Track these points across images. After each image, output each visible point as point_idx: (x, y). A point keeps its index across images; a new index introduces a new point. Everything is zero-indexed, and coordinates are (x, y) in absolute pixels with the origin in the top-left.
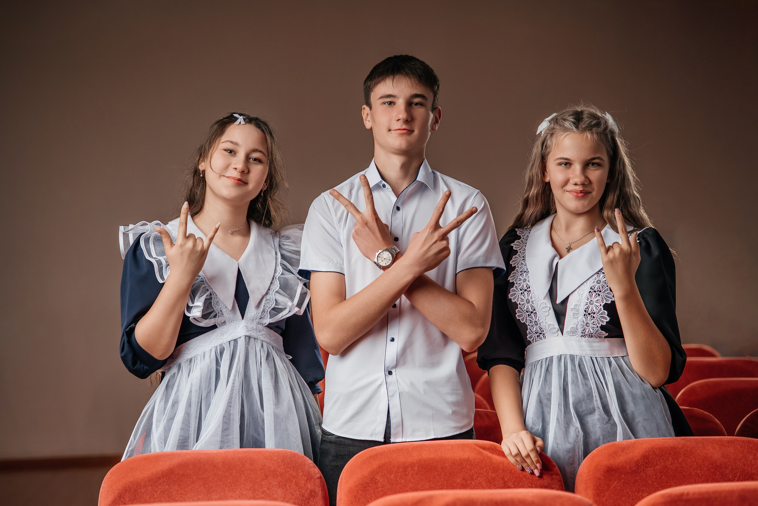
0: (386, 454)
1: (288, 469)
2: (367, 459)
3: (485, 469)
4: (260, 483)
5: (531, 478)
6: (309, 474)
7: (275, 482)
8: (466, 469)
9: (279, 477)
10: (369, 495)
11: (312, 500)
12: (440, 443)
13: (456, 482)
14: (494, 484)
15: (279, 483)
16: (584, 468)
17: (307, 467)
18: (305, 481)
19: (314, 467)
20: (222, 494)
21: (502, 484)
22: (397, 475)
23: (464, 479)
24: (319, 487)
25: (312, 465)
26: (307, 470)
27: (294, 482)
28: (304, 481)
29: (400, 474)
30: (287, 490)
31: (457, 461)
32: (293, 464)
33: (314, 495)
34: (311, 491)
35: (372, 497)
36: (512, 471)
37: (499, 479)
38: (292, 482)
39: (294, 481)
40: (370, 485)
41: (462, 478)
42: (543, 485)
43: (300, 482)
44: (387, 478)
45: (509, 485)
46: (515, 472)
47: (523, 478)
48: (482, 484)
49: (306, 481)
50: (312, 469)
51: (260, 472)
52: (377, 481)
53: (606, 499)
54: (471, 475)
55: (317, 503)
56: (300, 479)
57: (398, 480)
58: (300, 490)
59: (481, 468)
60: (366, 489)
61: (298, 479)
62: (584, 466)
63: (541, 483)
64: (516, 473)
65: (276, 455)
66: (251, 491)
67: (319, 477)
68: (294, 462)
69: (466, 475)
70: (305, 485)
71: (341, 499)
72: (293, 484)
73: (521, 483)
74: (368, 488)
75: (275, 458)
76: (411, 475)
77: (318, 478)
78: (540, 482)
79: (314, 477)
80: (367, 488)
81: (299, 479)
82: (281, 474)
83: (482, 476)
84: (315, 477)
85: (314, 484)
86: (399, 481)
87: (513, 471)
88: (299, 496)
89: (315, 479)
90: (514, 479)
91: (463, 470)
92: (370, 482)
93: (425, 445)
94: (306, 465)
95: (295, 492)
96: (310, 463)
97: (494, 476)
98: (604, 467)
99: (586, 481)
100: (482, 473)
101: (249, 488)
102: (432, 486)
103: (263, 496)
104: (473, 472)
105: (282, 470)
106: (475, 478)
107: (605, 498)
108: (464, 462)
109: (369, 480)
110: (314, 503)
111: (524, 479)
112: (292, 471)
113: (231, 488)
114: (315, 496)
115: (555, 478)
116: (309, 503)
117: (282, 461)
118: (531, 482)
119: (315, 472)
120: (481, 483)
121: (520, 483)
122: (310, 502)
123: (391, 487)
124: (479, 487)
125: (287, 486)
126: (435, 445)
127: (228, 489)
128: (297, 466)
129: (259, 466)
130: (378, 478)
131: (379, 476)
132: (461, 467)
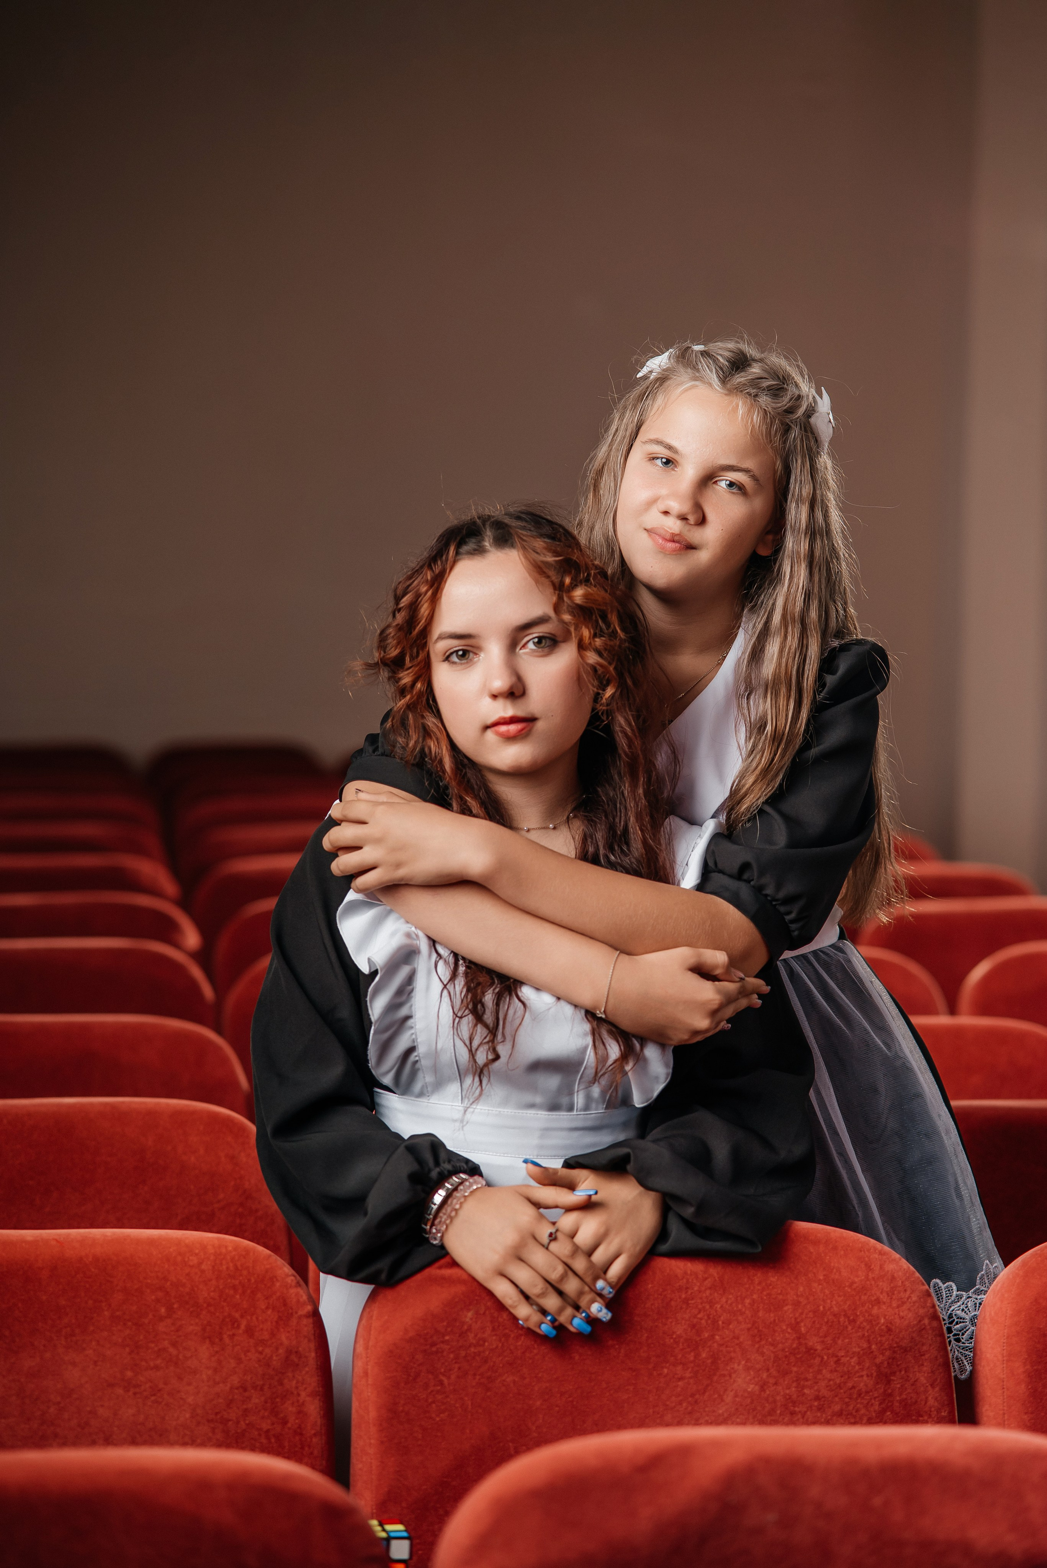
1: (227, 1291)
3: (747, 1301)
4: (151, 1327)
5: (868, 1327)
6: (285, 1305)
7: (192, 1325)
8: (699, 1301)
9: (204, 1312)
10: (443, 1363)
11: (290, 1375)
13: (674, 1333)
14: (770, 1340)
15: (204, 1330)
18: (274, 1324)
19: (296, 1287)
20: (48, 1355)
21: (793, 1340)
23: (693, 1326)
24: (309, 1341)
25: (292, 1280)
26: (278, 1294)
27: (243, 1327)
28: (269, 1323)
30: (223, 1349)
31: (676, 1276)
32: (241, 1278)
33: (296, 1360)
34: (289, 1352)
35: (450, 1370)
36: (818, 1306)
37: (784, 1327)
38: (238, 1327)
39: (244, 1323)
40: (447, 1338)
41: (688, 1322)
42: (898, 1347)
43: (261, 1326)
44: (492, 1322)
45: (811, 1344)
46: (827, 1308)
47: (847, 1327)
48: (741, 1340)
49: (277, 1322)
50: (293, 1291)
51: (153, 1297)
52: (466, 1327)
54: (711, 1316)
55: (303, 1384)
56: (260, 1318)
58: (260, 1349)
59: (739, 1298)
60: (434, 1349)
61: (254, 1318)
63: (893, 1340)
64: (828, 1313)
66: (127, 1349)
67: (308, 1312)
68: (245, 1272)
69: (699, 1316)
70: (273, 1335)
72: (241, 1331)
73: (843, 1341)
74: (442, 1345)
75: (194, 1260)
77: (307, 1316)
78: (891, 1337)
80: (438, 1346)
81: (257, 1318)
82: (209, 1305)
83: (740, 1318)
84: (300, 1313)
87: (821, 1308)
88: (257, 1365)
89: (300, 1317)
90: (825, 1328)
91: (693, 1302)
92: (446, 1330)
94: (277, 1280)
95: (245, 1355)
97: (772, 1319)
99: (1008, 1337)
100: (740, 1310)
101: (120, 1340)
103: (159, 1362)
104: (718, 1309)
105: (212, 1294)
106: (723, 1323)
108: (695, 1281)
109: (445, 1324)
110: (294, 1382)
111: (850, 1328)
112: (238, 1297)
113: (74, 1339)
114: (298, 1365)
115: (928, 1327)
116: (281, 1384)
117: (213, 1267)
118: (869, 1336)
119: (301, 1300)
120: (738, 1338)
121: (839, 1338)
122: (286, 1381)
123: (500, 1345)
124: (732, 1349)
125: (225, 1336)
127: (63, 1342)
128: (253, 1280)
129: (149, 1281)
130: (468, 1320)
131: (470, 1314)
132: (686, 1292)
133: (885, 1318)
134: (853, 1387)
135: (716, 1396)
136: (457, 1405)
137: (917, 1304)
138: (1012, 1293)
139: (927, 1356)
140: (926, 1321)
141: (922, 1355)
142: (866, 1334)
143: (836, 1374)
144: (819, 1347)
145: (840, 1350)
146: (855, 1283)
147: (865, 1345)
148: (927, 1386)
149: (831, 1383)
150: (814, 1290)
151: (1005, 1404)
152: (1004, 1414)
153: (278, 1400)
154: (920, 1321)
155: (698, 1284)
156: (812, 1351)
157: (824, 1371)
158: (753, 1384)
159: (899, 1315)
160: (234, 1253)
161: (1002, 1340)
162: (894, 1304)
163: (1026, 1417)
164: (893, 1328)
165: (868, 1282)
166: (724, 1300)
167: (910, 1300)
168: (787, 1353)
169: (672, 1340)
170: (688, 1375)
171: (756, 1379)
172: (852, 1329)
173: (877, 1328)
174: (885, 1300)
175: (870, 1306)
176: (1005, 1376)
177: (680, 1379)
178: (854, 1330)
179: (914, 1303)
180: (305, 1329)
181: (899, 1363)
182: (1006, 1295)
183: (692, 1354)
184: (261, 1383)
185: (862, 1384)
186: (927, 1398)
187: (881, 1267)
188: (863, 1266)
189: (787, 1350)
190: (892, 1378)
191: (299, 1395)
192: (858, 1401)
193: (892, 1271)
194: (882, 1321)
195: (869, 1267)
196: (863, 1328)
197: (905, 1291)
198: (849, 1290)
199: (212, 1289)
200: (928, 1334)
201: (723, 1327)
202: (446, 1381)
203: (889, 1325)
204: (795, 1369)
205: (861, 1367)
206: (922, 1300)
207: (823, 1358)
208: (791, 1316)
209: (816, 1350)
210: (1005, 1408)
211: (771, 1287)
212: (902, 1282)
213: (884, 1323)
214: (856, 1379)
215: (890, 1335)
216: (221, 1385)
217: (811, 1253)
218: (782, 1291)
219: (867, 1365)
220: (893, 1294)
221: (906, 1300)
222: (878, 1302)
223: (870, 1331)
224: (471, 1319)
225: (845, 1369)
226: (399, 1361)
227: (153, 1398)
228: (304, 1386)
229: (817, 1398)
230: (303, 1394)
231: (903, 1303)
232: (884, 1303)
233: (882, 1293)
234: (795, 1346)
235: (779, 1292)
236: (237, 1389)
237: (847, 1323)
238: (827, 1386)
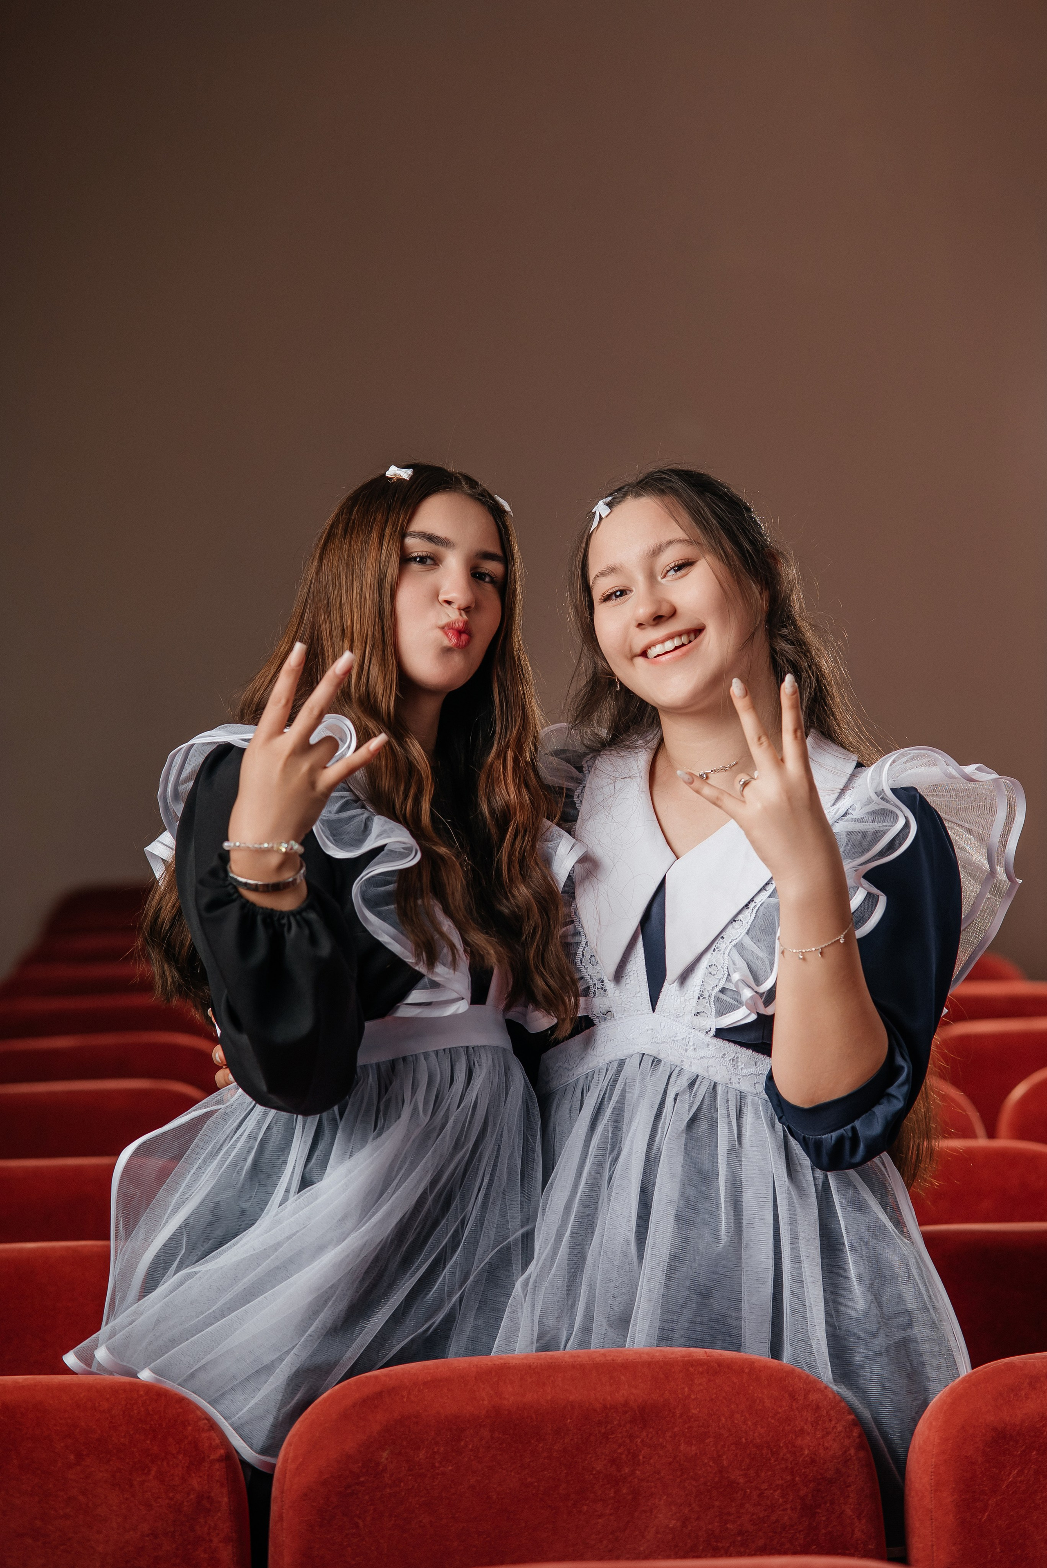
0: (405, 1393)
1: (137, 1436)
2: (354, 1405)
3: (668, 1434)
4: (60, 1475)
5: (791, 1459)
7: (101, 1472)
8: (620, 1436)
9: (114, 1458)
10: (358, 1505)
11: (202, 1520)
12: (550, 1361)
13: (593, 1468)
14: (691, 1474)
15: (114, 1476)
16: (930, 1430)
17: (190, 1428)
18: (185, 1468)
19: (209, 1430)
21: (715, 1473)
22: (436, 1450)
23: (613, 1462)
25: (205, 1424)
26: (190, 1438)
27: (153, 1473)
28: (180, 1468)
29: (442, 1449)
30: (133, 1496)
32: (152, 1423)
33: (209, 1505)
34: (200, 1497)
35: (365, 1512)
36: (741, 1438)
37: (706, 1461)
38: (149, 1473)
39: (154, 1467)
40: (362, 1479)
41: (607, 1458)
42: (822, 1478)
43: (172, 1472)
45: (733, 1477)
46: (749, 1440)
47: (769, 1459)
48: (662, 1474)
49: (188, 1467)
50: (204, 1435)
51: (62, 1444)
52: (381, 1468)
53: (989, 1515)
54: (631, 1451)
56: (171, 1463)
57: (437, 1465)
58: (171, 1495)
60: (349, 1491)
61: (165, 1463)
62: (931, 1423)
63: (817, 1471)
64: (751, 1445)
65: (108, 1396)
66: (36, 1498)
69: (619, 1451)
70: (184, 1480)
71: (281, 1518)
72: (151, 1477)
73: (766, 1473)
74: (357, 1487)
76: (471, 1450)
77: (220, 1460)
78: (815, 1469)
79: (209, 1457)
80: (353, 1488)
81: (168, 1463)
82: (119, 1450)
83: (661, 1452)
84: (213, 1457)
85: (208, 1475)
86: (439, 1467)
87: (744, 1440)
88: (167, 1512)
89: (212, 1461)
90: (747, 1461)
91: (612, 1436)
92: (361, 1470)
93: (509, 1368)
94: (189, 1424)
95: (155, 1501)
96: (199, 1419)
97: (693, 1453)
98: (984, 1431)
99: (935, 1466)
100: (661, 1444)
101: (29, 1489)
102: (529, 1480)
103: (68, 1510)
104: (638, 1443)
105: (122, 1440)
106: (644, 1458)
107: (986, 1514)
110: (206, 1528)
111: (773, 1459)
112: (148, 1442)
114: (210, 1510)
116: (193, 1530)
118: (792, 1468)
120: (659, 1473)
121: (761, 1471)
122: (197, 1527)
123: (417, 1485)
124: (652, 1484)
125: (135, 1483)
126: (537, 1367)
128: (164, 1425)
129: (58, 1428)
130: (383, 1460)
131: (385, 1455)
132: (606, 1427)
133: (809, 1449)
134: (777, 1521)
135: (637, 1533)
136: (373, 1548)
137: (843, 1434)
138: (940, 1420)
139: (853, 1487)
140: (852, 1451)
141: (847, 1487)
142: (790, 1466)
143: (759, 1507)
144: (742, 1481)
145: (764, 1482)
146: (779, 1413)
147: (789, 1478)
148: (853, 1519)
149: (754, 1517)
150: (736, 1422)
151: (934, 1535)
152: (933, 1546)
153: (189, 1547)
154: (845, 1452)
155: (618, 1418)
156: (735, 1485)
157: (747, 1505)
158: (674, 1520)
159: (823, 1445)
160: (145, 1398)
161: (930, 1470)
162: (819, 1435)
163: (953, 1548)
164: (818, 1459)
165: (792, 1413)
166: (644, 1434)
167: (835, 1430)
168: (709, 1488)
169: (591, 1476)
170: (608, 1512)
171: (678, 1515)
172: (775, 1461)
173: (801, 1459)
174: (809, 1430)
175: (794, 1437)
176: (933, 1506)
177: (600, 1516)
178: (777, 1463)
179: (840, 1432)
180: (218, 1473)
181: (824, 1495)
182: (934, 1423)
183: (612, 1490)
184: (173, 1529)
185: (786, 1518)
186: (853, 1530)
187: (806, 1397)
188: (787, 1396)
189: (709, 1484)
190: (818, 1510)
191: (211, 1541)
192: (783, 1535)
193: (816, 1400)
194: (806, 1452)
195: (793, 1397)
196: (787, 1460)
197: (830, 1420)
198: (773, 1421)
199: (123, 1434)
200: (854, 1464)
201: (644, 1462)
202: (361, 1523)
203: (813, 1456)
204: (717, 1503)
205: (785, 1500)
206: (848, 1430)
207: (745, 1492)
208: (712, 1449)
209: (738, 1484)
210: (934, 1539)
211: (692, 1420)
212: (827, 1412)
213: (808, 1454)
214: (780, 1513)
215: (815, 1466)
216: (131, 1533)
217: (735, 1383)
218: (703, 1423)
219: (791, 1498)
220: (818, 1424)
221: (831, 1430)
222: (802, 1431)
223: (793, 1463)
224: (387, 1459)
225: (769, 1503)
226: (315, 1504)
227: (62, 1548)
228: (217, 1532)
229: (740, 1533)
230: (215, 1540)
231: (828, 1433)
232: (808, 1434)
233: (806, 1423)
234: (717, 1479)
235: (701, 1424)
236: (148, 1536)
237: (770, 1455)
238: (751, 1521)
